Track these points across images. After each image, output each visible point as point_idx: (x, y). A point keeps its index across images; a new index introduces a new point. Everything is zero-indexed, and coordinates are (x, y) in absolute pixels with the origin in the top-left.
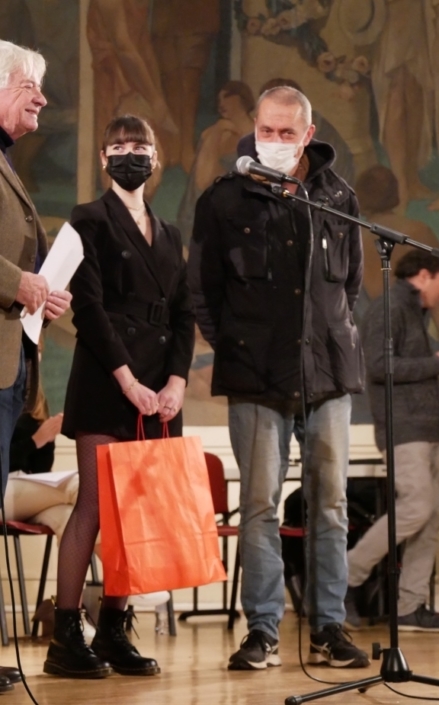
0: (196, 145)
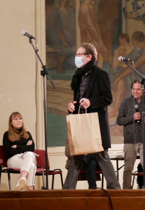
0: (113, 55)
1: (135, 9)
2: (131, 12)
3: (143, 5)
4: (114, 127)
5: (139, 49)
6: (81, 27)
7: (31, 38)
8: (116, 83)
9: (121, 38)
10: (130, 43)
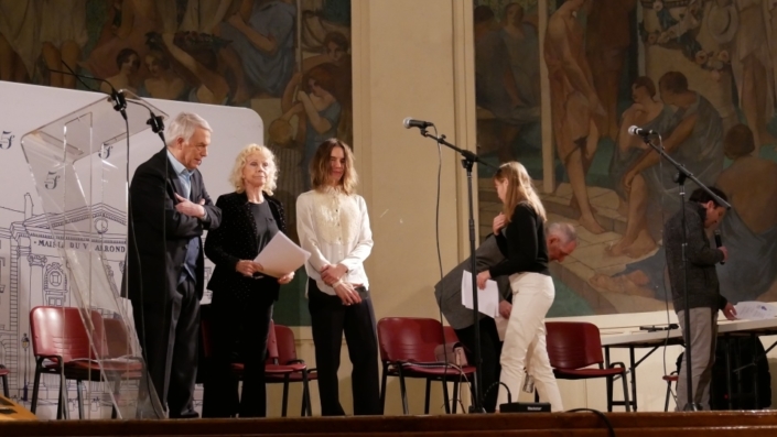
0: (619, 122)
1: (665, 25)
2: (657, 32)
3: (682, 16)
4: (624, 277)
5: (675, 109)
6: (549, 66)
7: (423, 126)
8: (627, 182)
9: (637, 87)
10: (655, 98)
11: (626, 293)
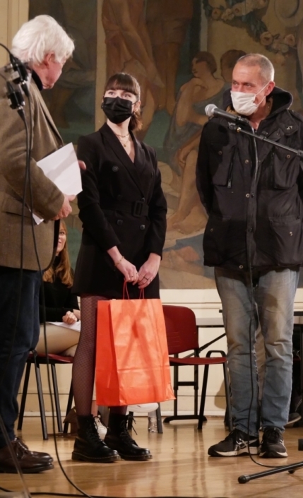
0: (177, 96)
2: (222, 8)
6: (107, 31)
8: (182, 156)
9: (197, 62)
10: (215, 74)
11: (174, 269)
